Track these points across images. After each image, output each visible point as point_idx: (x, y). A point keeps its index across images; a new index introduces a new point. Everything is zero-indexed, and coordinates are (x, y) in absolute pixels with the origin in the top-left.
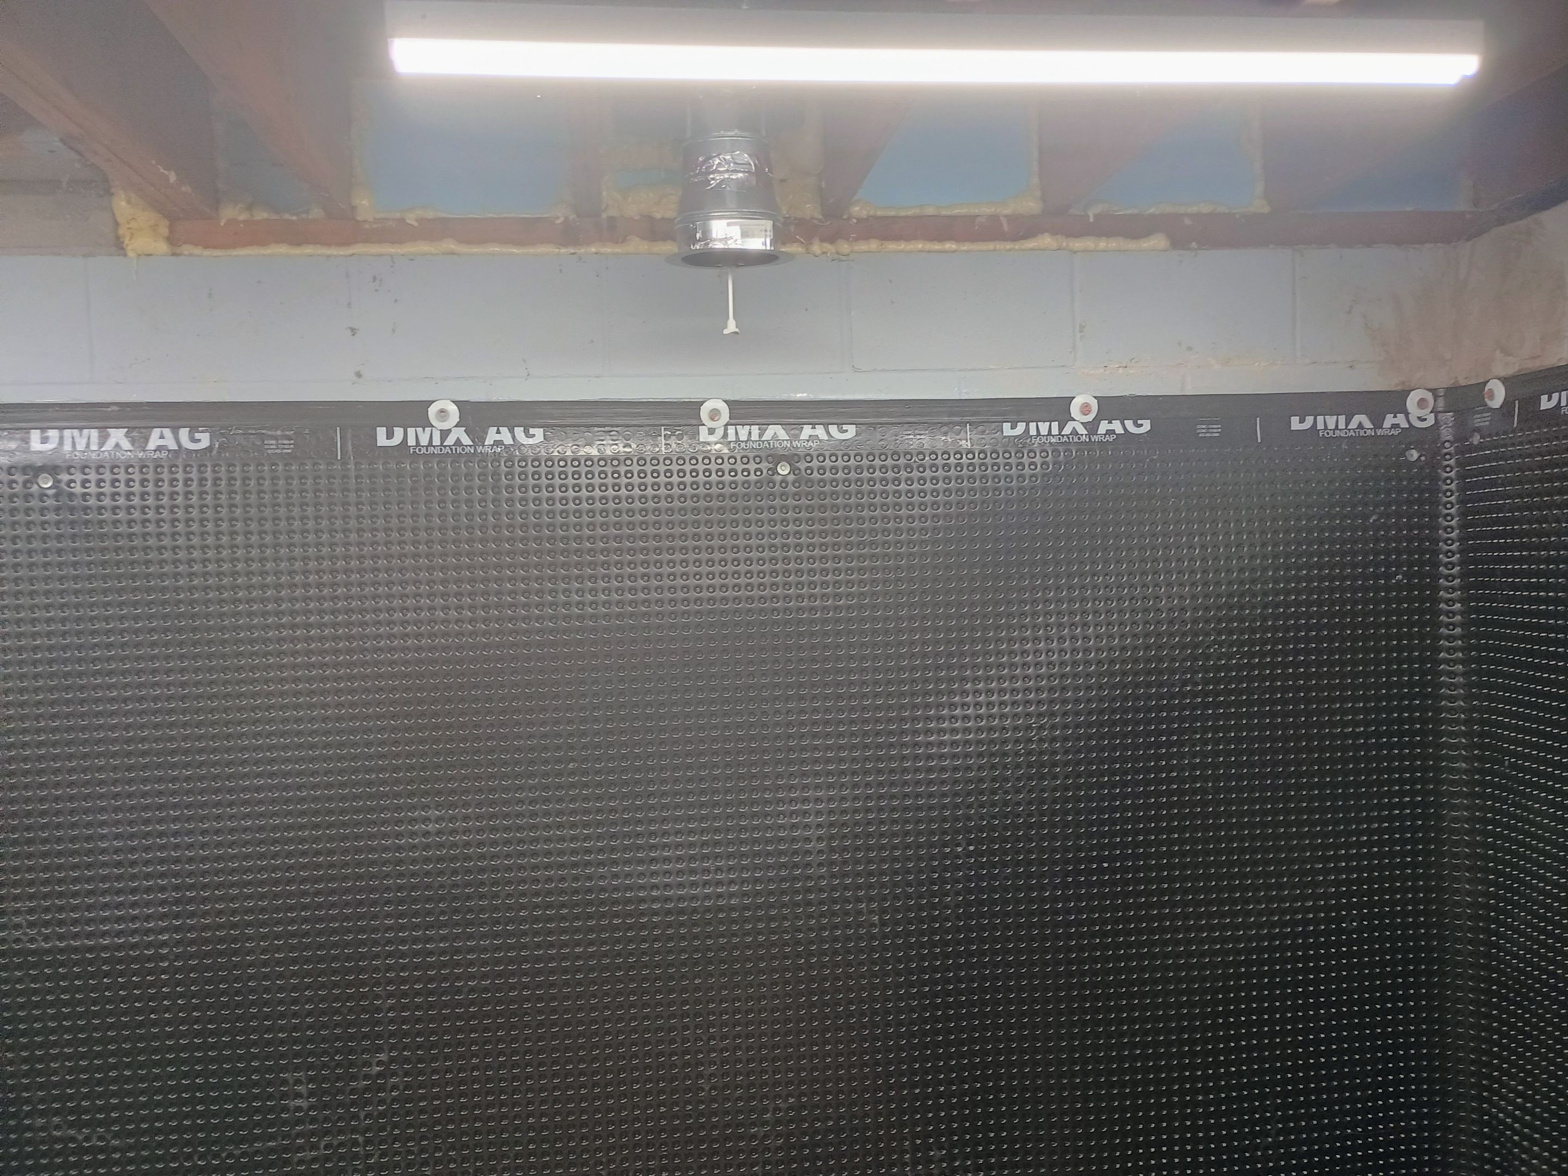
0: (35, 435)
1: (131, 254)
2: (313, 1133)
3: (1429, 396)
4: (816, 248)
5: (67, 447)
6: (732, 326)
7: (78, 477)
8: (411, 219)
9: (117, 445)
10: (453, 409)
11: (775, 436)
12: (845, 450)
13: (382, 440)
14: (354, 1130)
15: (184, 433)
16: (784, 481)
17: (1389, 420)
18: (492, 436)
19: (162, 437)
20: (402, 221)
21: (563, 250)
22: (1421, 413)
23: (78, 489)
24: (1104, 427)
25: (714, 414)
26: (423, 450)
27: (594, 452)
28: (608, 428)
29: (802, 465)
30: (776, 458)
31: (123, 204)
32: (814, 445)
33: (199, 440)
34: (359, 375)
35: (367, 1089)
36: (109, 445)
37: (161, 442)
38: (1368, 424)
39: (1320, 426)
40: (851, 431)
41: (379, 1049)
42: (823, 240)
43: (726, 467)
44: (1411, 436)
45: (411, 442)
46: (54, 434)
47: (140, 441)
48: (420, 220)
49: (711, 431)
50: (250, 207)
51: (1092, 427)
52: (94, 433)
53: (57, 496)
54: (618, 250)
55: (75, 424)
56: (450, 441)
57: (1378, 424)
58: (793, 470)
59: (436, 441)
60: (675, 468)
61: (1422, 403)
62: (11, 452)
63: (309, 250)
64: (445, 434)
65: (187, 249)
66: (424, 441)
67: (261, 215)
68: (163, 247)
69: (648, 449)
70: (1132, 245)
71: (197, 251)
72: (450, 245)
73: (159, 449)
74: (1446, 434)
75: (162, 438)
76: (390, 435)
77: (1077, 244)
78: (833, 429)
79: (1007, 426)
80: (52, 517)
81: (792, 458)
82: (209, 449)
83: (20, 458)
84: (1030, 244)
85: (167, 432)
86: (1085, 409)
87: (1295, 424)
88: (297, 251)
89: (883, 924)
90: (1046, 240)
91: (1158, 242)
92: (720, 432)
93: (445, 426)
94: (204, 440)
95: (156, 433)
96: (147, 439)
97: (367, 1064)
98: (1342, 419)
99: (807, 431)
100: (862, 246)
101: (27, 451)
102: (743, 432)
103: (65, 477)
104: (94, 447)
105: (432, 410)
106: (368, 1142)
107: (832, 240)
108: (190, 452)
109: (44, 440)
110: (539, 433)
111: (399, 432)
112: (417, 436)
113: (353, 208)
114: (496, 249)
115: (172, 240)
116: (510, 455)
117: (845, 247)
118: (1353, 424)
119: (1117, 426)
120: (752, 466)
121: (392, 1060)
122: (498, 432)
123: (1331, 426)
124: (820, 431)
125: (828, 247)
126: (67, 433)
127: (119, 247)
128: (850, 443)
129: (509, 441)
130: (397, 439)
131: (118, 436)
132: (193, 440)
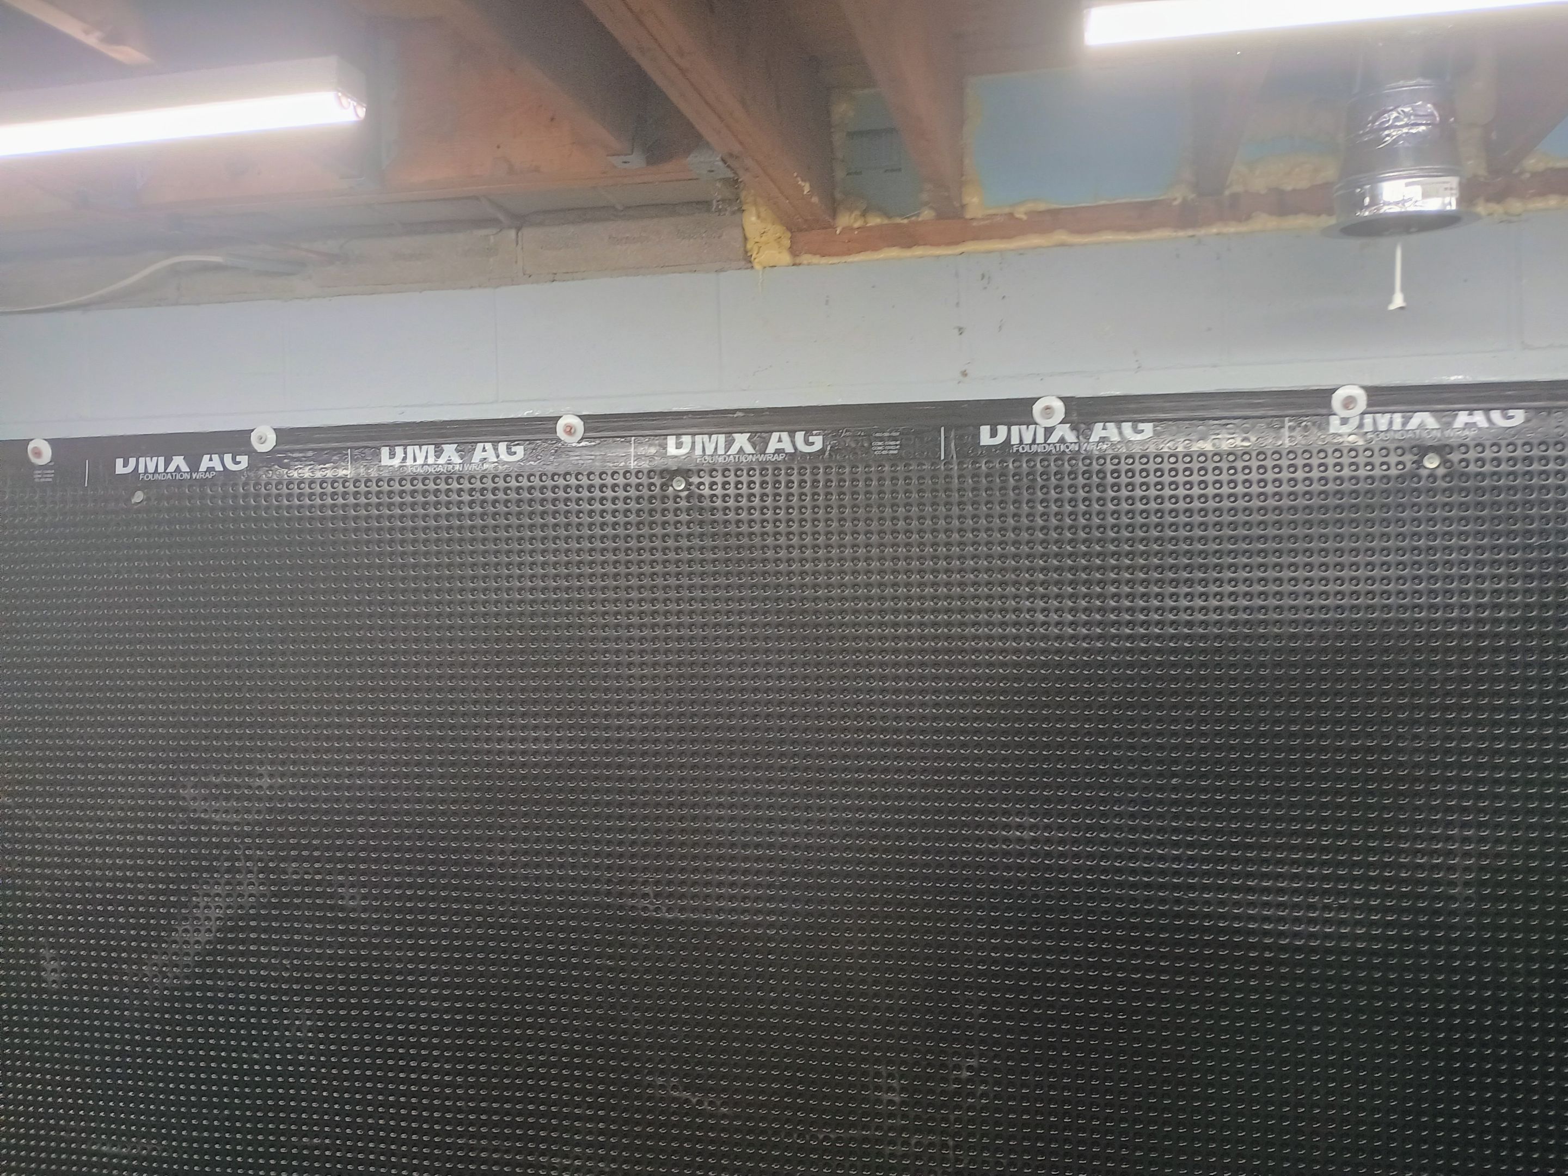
0: (671, 441)
1: (757, 267)
2: (904, 1129)
5: (698, 452)
6: (1398, 301)
7: (707, 480)
8: (1020, 213)
9: (741, 450)
10: (1059, 406)
11: (1421, 426)
12: (1509, 439)
13: (986, 440)
14: (944, 1132)
15: (800, 436)
16: (1432, 476)
19: (780, 440)
20: (1011, 215)
21: (1181, 234)
23: (706, 491)
25: (1349, 402)
26: (1027, 449)
27: (1207, 446)
28: (1223, 421)
29: (1455, 457)
30: (1423, 450)
31: (754, 219)
32: (1471, 433)
33: (813, 443)
34: (964, 374)
35: (957, 1093)
36: (734, 450)
37: (780, 446)
40: (1518, 417)
41: (969, 1055)
42: (1488, 200)
43: (1361, 460)
45: (1015, 440)
46: (686, 439)
47: (760, 443)
48: (1029, 213)
49: (1344, 421)
50: (864, 214)
52: (722, 438)
53: (688, 498)
54: (1243, 228)
55: (705, 430)
56: (1054, 438)
58: (1444, 462)
59: (1040, 439)
60: (1300, 462)
62: (651, 457)
63: (918, 251)
64: (1049, 431)
65: (806, 258)
66: (1028, 439)
67: (875, 221)
68: (786, 258)
69: (1269, 442)
71: (816, 259)
72: (1061, 236)
73: (778, 452)
75: (779, 442)
76: (994, 434)
78: (1496, 416)
80: (684, 517)
81: (1441, 449)
82: (822, 451)
83: (658, 463)
85: (785, 436)
88: (907, 253)
92: (1355, 422)
93: (1049, 423)
94: (818, 442)
95: (775, 436)
96: (766, 443)
97: (957, 1067)
99: (1462, 418)
100: (1539, 204)
101: (664, 456)
102: (1383, 421)
103: (695, 480)
104: (721, 451)
105: (1037, 408)
106: (957, 1146)
107: (1499, 198)
108: (804, 455)
109: (679, 445)
110: (1148, 428)
111: (1002, 430)
112: (1021, 435)
113: (963, 207)
114: (1108, 237)
115: (794, 251)
116: (1117, 452)
117: (1516, 206)
120: (1393, 459)
121: (982, 1068)
122: (1104, 429)
124: (1479, 418)
125: (1493, 207)
126: (698, 438)
127: (748, 260)
128: (1517, 430)
129: (1115, 438)
130: (1001, 438)
131: (742, 440)
132: (808, 443)
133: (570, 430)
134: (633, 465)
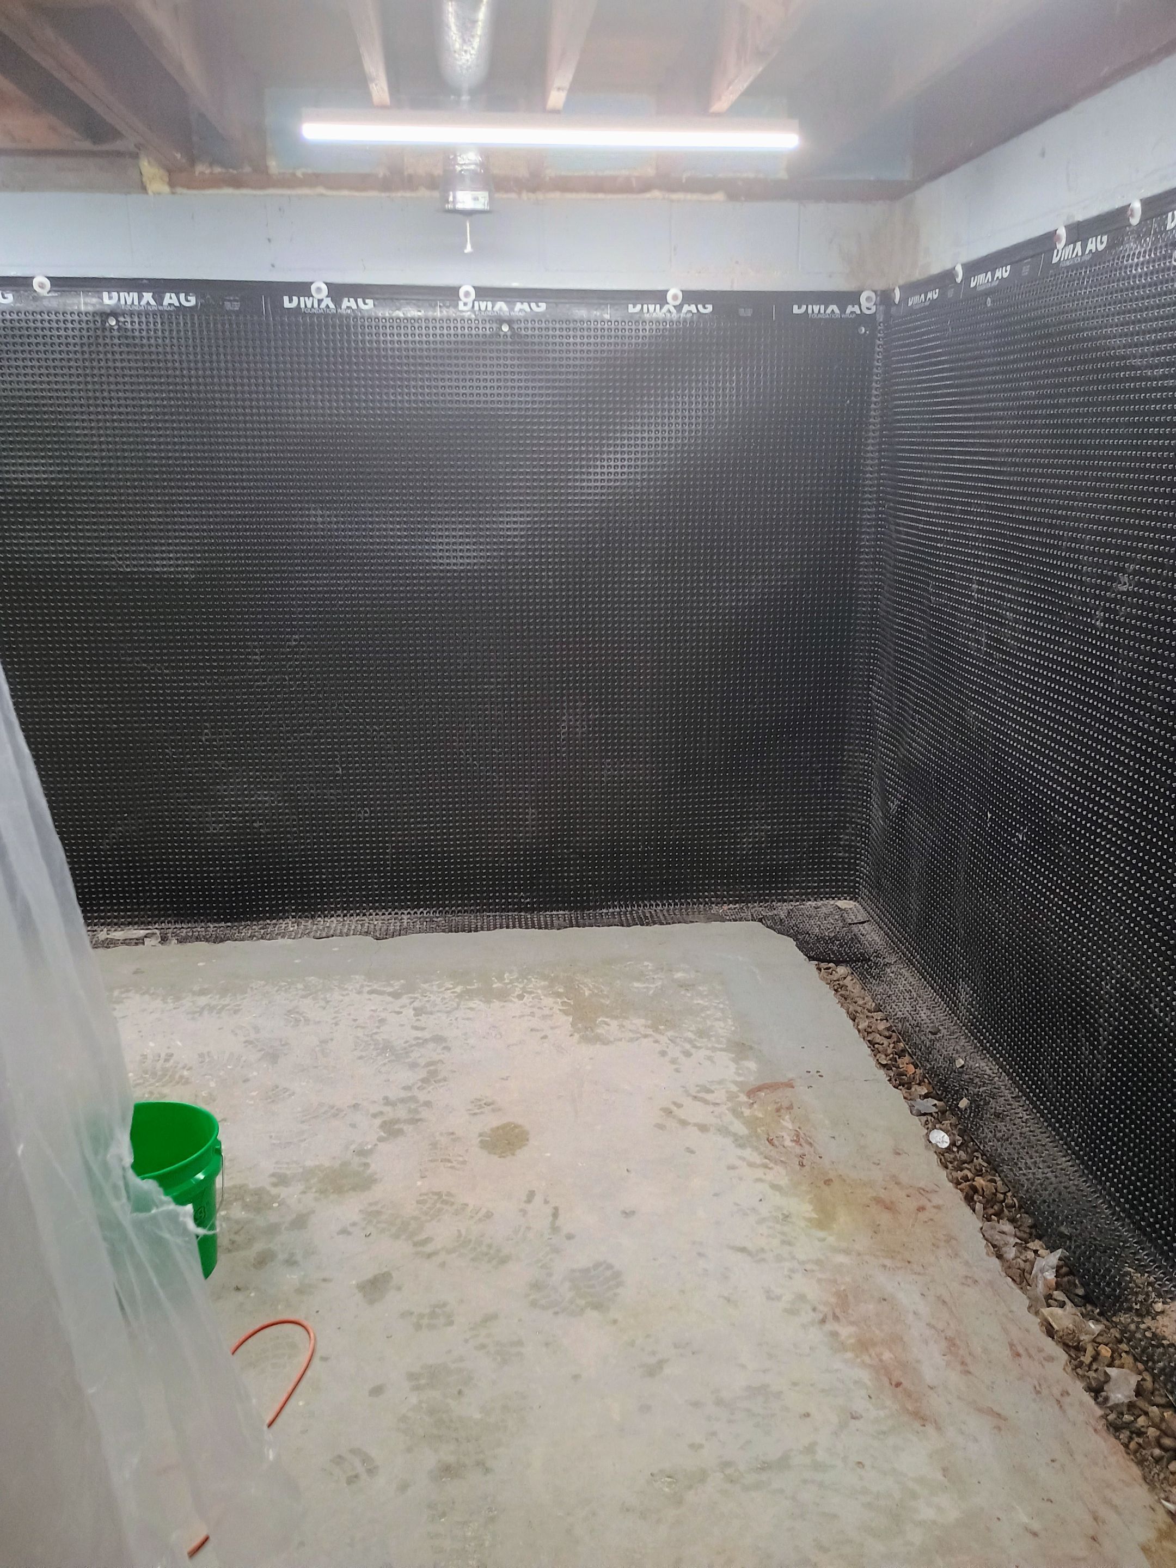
0: (105, 295)
1: (150, 192)
2: (264, 673)
3: (873, 295)
4: (525, 195)
5: (123, 302)
6: (469, 248)
7: (128, 319)
8: (299, 173)
9: (148, 303)
10: (324, 287)
11: (501, 309)
12: (539, 318)
13: (287, 304)
14: (284, 673)
15: (182, 296)
16: (505, 335)
17: (850, 309)
18: (345, 303)
20: (294, 175)
21: (383, 195)
22: (868, 305)
23: (129, 326)
24: (686, 308)
25: (467, 294)
26: (309, 310)
27: (401, 315)
28: (409, 302)
29: (516, 326)
30: (501, 321)
31: (146, 164)
33: (190, 301)
34: (273, 266)
35: (289, 653)
37: (170, 301)
38: (837, 311)
39: (810, 311)
40: (543, 306)
41: (295, 633)
42: (529, 192)
43: (473, 326)
44: (863, 319)
45: (302, 305)
46: (115, 294)
47: (159, 299)
48: (304, 174)
49: (465, 304)
50: (211, 165)
51: (679, 308)
52: (136, 295)
53: (119, 330)
54: (413, 195)
56: (323, 305)
57: (843, 310)
58: (511, 328)
59: (316, 305)
60: (445, 325)
61: (868, 299)
62: (94, 305)
63: (244, 191)
64: (320, 301)
65: (179, 190)
66: (309, 306)
67: (218, 170)
68: (166, 189)
69: (430, 314)
70: (705, 197)
71: (185, 191)
72: (321, 190)
73: (170, 305)
74: (880, 318)
75: (170, 299)
76: (291, 301)
77: (675, 196)
78: (533, 305)
79: (630, 306)
80: (116, 341)
81: (510, 322)
82: (196, 306)
83: (98, 307)
84: (648, 195)
85: (173, 295)
86: (675, 297)
87: (796, 310)
88: (237, 192)
89: (555, 584)
90: (656, 193)
91: (719, 196)
92: (470, 305)
93: (320, 297)
94: (193, 301)
95: (168, 295)
96: (163, 299)
97: (289, 640)
98: (823, 307)
99: (518, 306)
100: (551, 195)
101: (102, 303)
102: (483, 305)
103: (122, 319)
104: (136, 302)
105: (313, 287)
106: (290, 680)
107: (534, 190)
108: (185, 307)
109: (110, 298)
110: (370, 302)
111: (296, 299)
112: (306, 303)
113: (267, 167)
114: (345, 193)
115: (172, 184)
116: (356, 316)
117: (540, 196)
118: (829, 311)
119: (693, 308)
120: (488, 326)
121: (301, 640)
122: (349, 301)
123: (816, 311)
124: (525, 306)
125: (531, 195)
126: (122, 294)
127: (144, 189)
128: (543, 314)
129: (354, 307)
130: (294, 304)
131: (148, 297)
132: (187, 300)
133: (42, 286)
134: (83, 308)
